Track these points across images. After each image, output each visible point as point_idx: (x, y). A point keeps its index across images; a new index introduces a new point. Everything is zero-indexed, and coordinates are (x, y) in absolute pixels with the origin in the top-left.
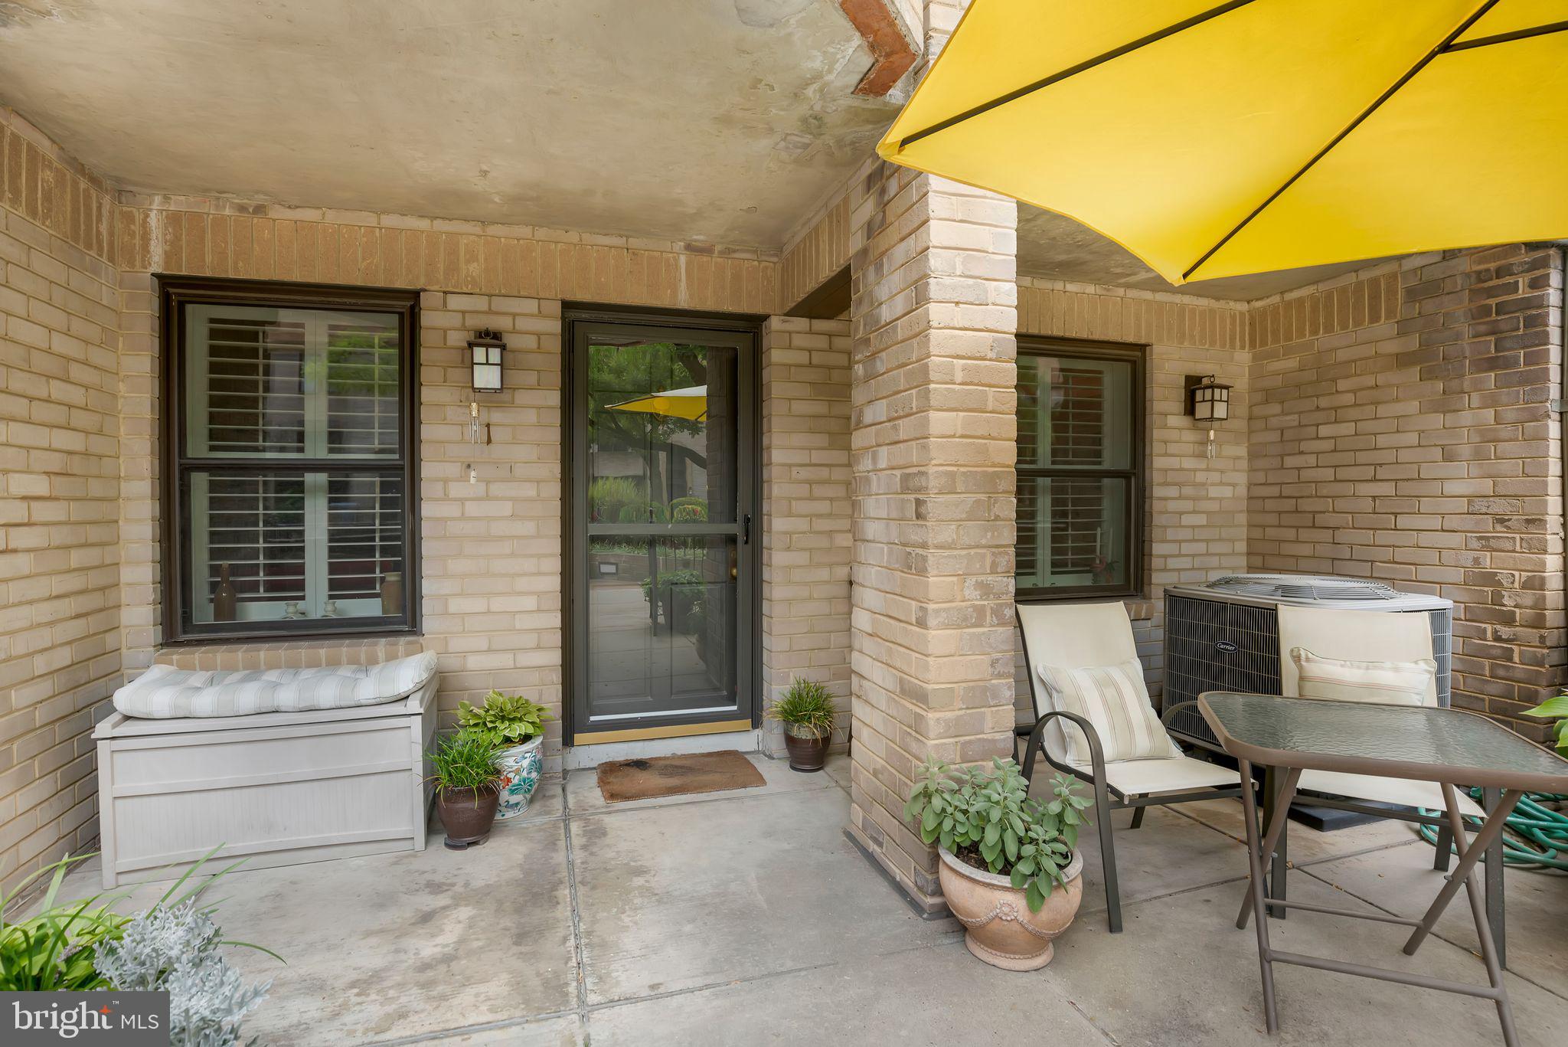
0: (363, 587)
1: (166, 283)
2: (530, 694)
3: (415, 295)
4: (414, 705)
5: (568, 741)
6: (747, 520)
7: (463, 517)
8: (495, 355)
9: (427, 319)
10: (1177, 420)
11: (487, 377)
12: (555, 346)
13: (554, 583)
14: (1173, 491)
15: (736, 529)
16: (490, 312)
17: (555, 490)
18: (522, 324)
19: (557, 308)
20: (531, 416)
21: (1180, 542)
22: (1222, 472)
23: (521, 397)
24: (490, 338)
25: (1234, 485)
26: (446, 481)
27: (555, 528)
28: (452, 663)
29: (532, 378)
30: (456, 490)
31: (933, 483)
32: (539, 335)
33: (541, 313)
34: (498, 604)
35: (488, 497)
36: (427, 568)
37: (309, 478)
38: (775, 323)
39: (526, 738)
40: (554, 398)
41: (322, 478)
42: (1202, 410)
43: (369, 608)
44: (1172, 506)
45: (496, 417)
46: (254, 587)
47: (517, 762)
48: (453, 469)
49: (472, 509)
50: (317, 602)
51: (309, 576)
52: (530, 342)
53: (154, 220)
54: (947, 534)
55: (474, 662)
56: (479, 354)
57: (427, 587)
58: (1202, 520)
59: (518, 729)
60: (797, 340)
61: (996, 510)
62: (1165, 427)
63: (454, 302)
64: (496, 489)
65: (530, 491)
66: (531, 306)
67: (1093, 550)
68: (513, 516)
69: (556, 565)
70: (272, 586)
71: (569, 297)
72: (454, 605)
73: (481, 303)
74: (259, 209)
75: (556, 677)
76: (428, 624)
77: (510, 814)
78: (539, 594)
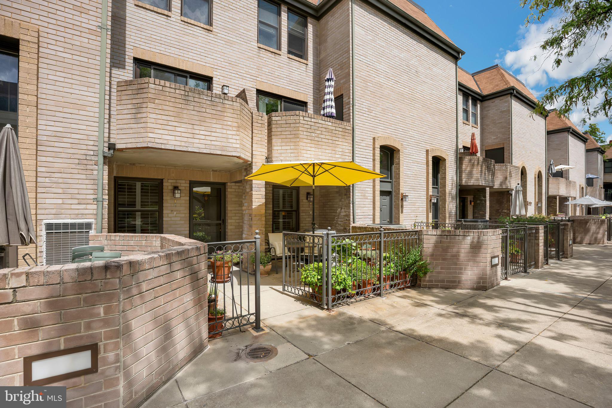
1: (116, 178)
3: (162, 180)
6: (223, 220)
7: (171, 220)
8: (179, 191)
9: (164, 184)
10: (305, 201)
11: (177, 195)
12: (188, 189)
14: (304, 214)
15: (221, 222)
16: (176, 183)
17: (188, 215)
18: (182, 185)
19: (188, 182)
20: (183, 202)
21: (306, 224)
23: (183, 198)
24: (176, 188)
26: (168, 214)
27: (188, 222)
29: (184, 195)
30: (170, 215)
31: (253, 216)
33: (185, 183)
35: (176, 216)
36: (164, 230)
37: (137, 213)
38: (229, 184)
40: (188, 199)
41: (140, 213)
42: (309, 199)
44: (304, 217)
45: (178, 202)
48: (169, 212)
49: (174, 219)
52: (184, 188)
54: (255, 222)
56: (176, 191)
58: (310, 219)
60: (233, 187)
61: (262, 219)
62: (303, 202)
63: (170, 181)
65: (183, 215)
66: (184, 182)
67: (290, 225)
68: (180, 220)
69: (188, 229)
71: (191, 180)
73: (174, 181)
74: (134, 164)
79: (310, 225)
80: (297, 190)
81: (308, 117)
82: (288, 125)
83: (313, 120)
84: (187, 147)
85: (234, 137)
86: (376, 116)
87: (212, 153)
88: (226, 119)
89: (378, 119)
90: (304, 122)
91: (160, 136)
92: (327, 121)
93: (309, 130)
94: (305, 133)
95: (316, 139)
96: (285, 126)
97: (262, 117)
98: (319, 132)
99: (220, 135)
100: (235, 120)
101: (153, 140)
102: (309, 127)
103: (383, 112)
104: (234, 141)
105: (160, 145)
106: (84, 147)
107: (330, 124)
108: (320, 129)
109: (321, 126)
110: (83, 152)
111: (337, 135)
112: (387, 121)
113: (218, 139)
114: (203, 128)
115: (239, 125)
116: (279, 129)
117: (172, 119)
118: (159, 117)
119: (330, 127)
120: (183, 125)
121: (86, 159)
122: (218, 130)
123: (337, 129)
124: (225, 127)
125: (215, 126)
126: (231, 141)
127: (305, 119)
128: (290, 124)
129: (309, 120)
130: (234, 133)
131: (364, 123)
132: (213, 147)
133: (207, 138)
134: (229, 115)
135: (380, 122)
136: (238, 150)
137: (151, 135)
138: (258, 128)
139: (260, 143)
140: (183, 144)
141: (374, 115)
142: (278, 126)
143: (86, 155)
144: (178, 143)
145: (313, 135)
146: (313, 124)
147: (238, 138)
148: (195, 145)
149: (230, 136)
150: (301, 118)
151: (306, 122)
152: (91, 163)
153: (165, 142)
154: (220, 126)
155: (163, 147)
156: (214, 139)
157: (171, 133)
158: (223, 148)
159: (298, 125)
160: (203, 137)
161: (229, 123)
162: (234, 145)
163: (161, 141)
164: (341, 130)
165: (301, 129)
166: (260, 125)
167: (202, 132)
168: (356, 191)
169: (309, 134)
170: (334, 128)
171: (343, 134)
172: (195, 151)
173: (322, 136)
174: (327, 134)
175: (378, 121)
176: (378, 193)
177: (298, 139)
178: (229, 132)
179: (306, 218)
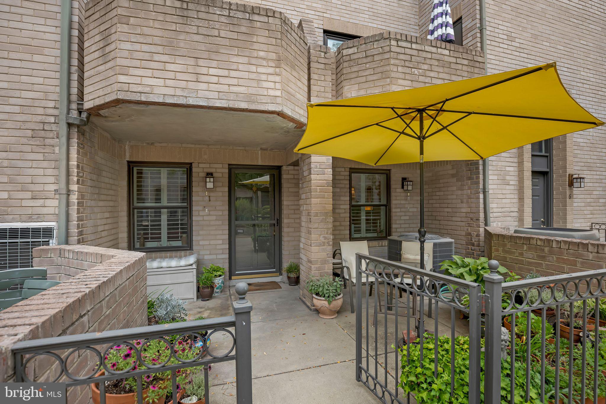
0: (176, 238)
1: (129, 162)
2: (221, 266)
3: (191, 164)
4: (194, 266)
5: (230, 278)
6: (278, 220)
7: (203, 220)
8: (212, 180)
9: (194, 170)
10: (400, 190)
11: (210, 185)
12: (227, 176)
13: (227, 237)
14: (398, 210)
15: (275, 222)
16: (210, 168)
17: (227, 213)
18: (218, 170)
19: (227, 166)
20: (220, 194)
21: (401, 224)
22: (413, 204)
23: (218, 189)
24: (210, 175)
25: (417, 208)
26: (199, 211)
27: (227, 223)
28: (201, 257)
29: (220, 184)
30: (201, 213)
31: (312, 214)
32: (222, 173)
33: (223, 168)
34: (212, 242)
35: (209, 215)
36: (194, 233)
37: (162, 210)
38: (284, 168)
39: (220, 276)
40: (227, 189)
41: (166, 210)
42: (405, 187)
43: (179, 243)
44: (398, 214)
45: (212, 194)
46: (147, 238)
47: (218, 281)
48: (201, 208)
49: (206, 218)
50: (164, 242)
51: (162, 235)
52: (220, 175)
53: (127, 147)
54: (316, 225)
55: (206, 257)
56: (208, 180)
57: (194, 238)
58: (408, 218)
59: (219, 273)
61: (327, 220)
62: (396, 192)
63: (201, 165)
64: (212, 213)
65: (220, 213)
66: (221, 166)
67: (376, 226)
68: (216, 220)
69: (227, 232)
70: (152, 238)
71: (230, 163)
72: (201, 243)
73: (208, 165)
74: (152, 144)
75: (227, 261)
76: (194, 248)
77: (216, 295)
78: (223, 240)
79: (407, 226)
80: (387, 174)
81: (406, 41)
82: (369, 59)
83: (414, 46)
84: (186, 97)
85: (271, 78)
86: (522, 46)
87: (231, 106)
88: (256, 46)
89: (525, 51)
90: (398, 50)
91: (138, 80)
92: (441, 48)
93: (407, 64)
94: (400, 69)
95: (422, 79)
96: (365, 60)
97: (325, 53)
98: (426, 67)
99: (246, 75)
100: (271, 48)
101: (126, 87)
102: (408, 58)
103: (533, 40)
104: (271, 85)
105: (139, 94)
106: (41, 111)
107: (447, 52)
108: (428, 61)
109: (429, 55)
110: (39, 118)
111: (458, 72)
112: (541, 55)
113: (241, 82)
114: (214, 64)
115: (279, 57)
116: (355, 69)
117: (160, 49)
118: (137, 47)
119: (447, 59)
120: (179, 60)
121: (44, 130)
122: (241, 67)
123: (459, 61)
124: (253, 61)
125: (235, 59)
126: (265, 85)
127: (400, 43)
128: (373, 56)
129: (409, 45)
130: (271, 70)
131: (502, 59)
132: (232, 97)
133: (222, 80)
134: (262, 40)
135: (529, 57)
136: (279, 100)
137: (122, 79)
138: (320, 71)
139: (323, 95)
140: (179, 92)
141: (518, 45)
142: (352, 63)
143: (44, 123)
144: (171, 91)
145: (416, 72)
146: (415, 53)
147: (278, 79)
148: (201, 94)
149: (264, 77)
150: (393, 43)
151: (402, 50)
152: (51, 135)
153: (147, 89)
154: (246, 60)
155: (143, 98)
156: (235, 82)
157: (157, 73)
158: (249, 98)
159: (387, 56)
160: (215, 79)
161: (262, 54)
162: (271, 93)
163: (140, 89)
164: (466, 62)
165: (392, 61)
166: (322, 66)
167: (212, 71)
168: (490, 172)
169: (408, 70)
170: (454, 60)
171: (469, 70)
172: (201, 103)
173: (432, 74)
174: (441, 70)
175: (526, 56)
176: (528, 174)
177: (388, 80)
178: (261, 70)
179: (401, 216)
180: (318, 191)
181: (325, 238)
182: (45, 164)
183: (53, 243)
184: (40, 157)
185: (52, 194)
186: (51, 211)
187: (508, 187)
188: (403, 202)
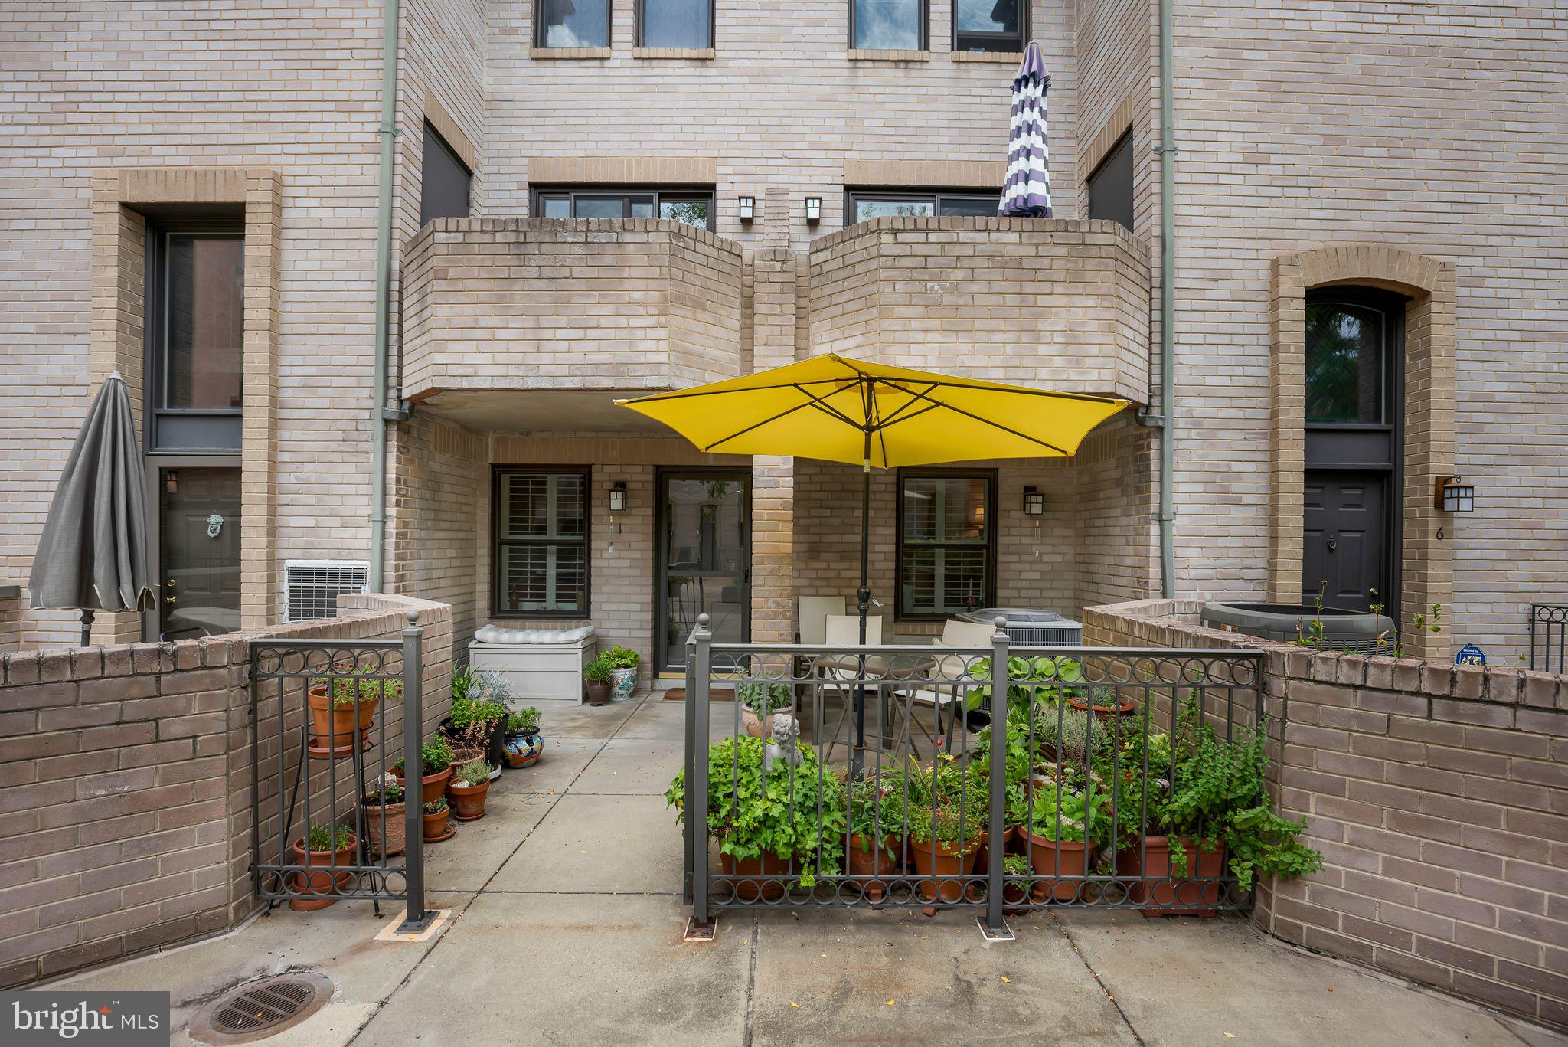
0: (571, 598)
1: (494, 466)
2: (636, 650)
3: (589, 467)
4: (579, 645)
5: (656, 676)
6: (746, 570)
7: (609, 567)
8: (621, 494)
9: (595, 477)
11: (616, 505)
12: (651, 487)
13: (648, 599)
14: (1013, 558)
16: (622, 472)
17: (649, 554)
18: (635, 477)
19: (651, 469)
20: (639, 520)
21: (1020, 589)
22: (1053, 546)
23: (635, 511)
24: (619, 486)
26: (601, 550)
27: (649, 572)
28: (601, 633)
29: (639, 502)
30: (606, 554)
32: (643, 482)
33: (644, 472)
34: (623, 607)
35: (619, 558)
36: (593, 590)
37: (548, 547)
39: (627, 666)
40: (650, 511)
41: (554, 548)
43: (571, 607)
44: (1013, 567)
45: (624, 520)
46: (526, 595)
47: (622, 676)
48: (605, 545)
49: (613, 563)
50: (551, 603)
51: (548, 592)
52: (639, 486)
53: (490, 442)
55: (612, 633)
56: (614, 494)
57: (593, 598)
58: (1038, 576)
59: (625, 661)
61: (782, 571)
62: (1009, 517)
63: (607, 469)
64: (623, 554)
65: (638, 555)
66: (639, 469)
68: (630, 567)
69: (650, 590)
70: (532, 595)
71: (658, 463)
72: (605, 607)
73: (617, 469)
74: (528, 434)
75: (649, 643)
76: (593, 615)
77: (620, 699)
78: (641, 603)
79: (1037, 593)
80: (989, 479)
81: (916, 229)
82: (848, 272)
83: (933, 237)
84: (522, 377)
85: (652, 334)
86: (1290, 170)
87: (588, 385)
88: (627, 284)
89: (1301, 181)
90: (897, 250)
91: (457, 358)
92: (998, 230)
93: (916, 275)
94: (900, 287)
95: (948, 299)
96: (842, 274)
97: (784, 262)
98: (960, 274)
99: (611, 333)
100: (652, 284)
101: (442, 370)
102: (918, 262)
103: (1333, 150)
104: (652, 345)
105: (459, 379)
106: (353, 403)
107: (1013, 237)
108: (966, 263)
109: (968, 250)
110: (352, 414)
111: (1041, 275)
112: (1355, 183)
113: (604, 345)
114: (563, 321)
115: (666, 296)
116: (827, 290)
117: (487, 309)
118: (457, 310)
119: (1010, 250)
120: (514, 322)
121: (356, 430)
122: (604, 322)
123: (1042, 250)
124: (623, 310)
125: (594, 310)
126: (643, 346)
127: (900, 237)
128: (853, 265)
129: (922, 237)
130: (651, 321)
131: (1226, 211)
132: (590, 370)
133: (575, 346)
134: (637, 272)
135: (1315, 192)
136: (665, 369)
137: (439, 358)
138: (771, 298)
139: (778, 341)
140: (512, 371)
141: (1279, 170)
142: (823, 279)
143: (357, 420)
144: (499, 371)
145: (937, 288)
146: (934, 250)
147: (662, 333)
148: (543, 370)
149: (640, 334)
150: (887, 238)
151: (907, 249)
152: (365, 436)
153: (470, 371)
154: (610, 309)
155: (465, 385)
156: (593, 346)
157: (483, 346)
158: (616, 370)
159: (874, 264)
160: (564, 346)
161: (637, 296)
162: (652, 358)
163: (461, 371)
164: (1063, 251)
165: (883, 274)
166: (777, 287)
167: (561, 334)
169: (917, 287)
170: (1032, 250)
171: (1070, 266)
172: (544, 385)
173: (975, 287)
174: (998, 275)
175: (1304, 192)
176: (1293, 482)
177: (875, 310)
178: (635, 322)
179: (1020, 571)
180: (766, 518)
181: (778, 604)
182: (358, 478)
183: (366, 589)
184: (351, 468)
185: (364, 521)
186: (364, 544)
187: (1234, 510)
188: (1024, 540)
